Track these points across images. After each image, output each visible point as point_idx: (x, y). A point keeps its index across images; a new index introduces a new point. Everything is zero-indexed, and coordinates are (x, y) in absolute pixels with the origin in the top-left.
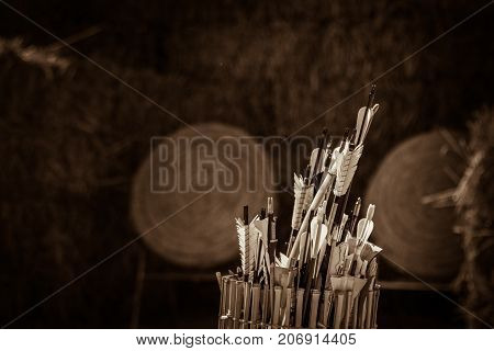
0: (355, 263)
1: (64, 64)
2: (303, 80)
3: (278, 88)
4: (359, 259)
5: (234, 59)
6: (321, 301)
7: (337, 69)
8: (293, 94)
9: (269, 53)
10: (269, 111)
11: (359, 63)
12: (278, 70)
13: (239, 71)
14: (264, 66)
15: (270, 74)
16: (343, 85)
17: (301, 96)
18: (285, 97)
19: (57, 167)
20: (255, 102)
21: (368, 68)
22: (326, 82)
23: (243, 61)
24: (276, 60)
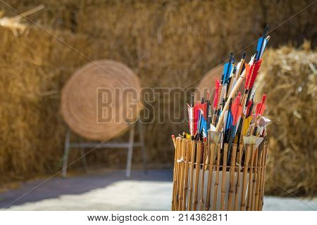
0: (256, 128)
1: (23, 27)
2: (154, 36)
3: (139, 41)
4: (258, 126)
5: (114, 24)
6: (238, 151)
7: (172, 30)
8: (147, 43)
9: (134, 21)
10: (134, 53)
11: (184, 26)
12: (139, 31)
13: (117, 32)
14: (131, 29)
15: (135, 33)
16: (175, 38)
17: (152, 45)
18: (143, 46)
19: (20, 84)
20: (126, 48)
21: (190, 29)
22: (166, 37)
23: (119, 26)
24: (138, 25)
